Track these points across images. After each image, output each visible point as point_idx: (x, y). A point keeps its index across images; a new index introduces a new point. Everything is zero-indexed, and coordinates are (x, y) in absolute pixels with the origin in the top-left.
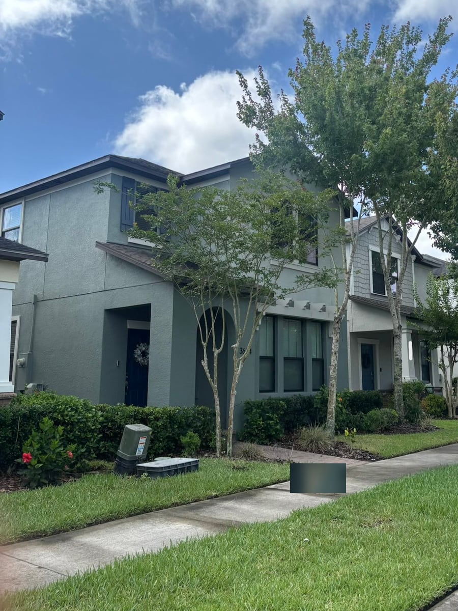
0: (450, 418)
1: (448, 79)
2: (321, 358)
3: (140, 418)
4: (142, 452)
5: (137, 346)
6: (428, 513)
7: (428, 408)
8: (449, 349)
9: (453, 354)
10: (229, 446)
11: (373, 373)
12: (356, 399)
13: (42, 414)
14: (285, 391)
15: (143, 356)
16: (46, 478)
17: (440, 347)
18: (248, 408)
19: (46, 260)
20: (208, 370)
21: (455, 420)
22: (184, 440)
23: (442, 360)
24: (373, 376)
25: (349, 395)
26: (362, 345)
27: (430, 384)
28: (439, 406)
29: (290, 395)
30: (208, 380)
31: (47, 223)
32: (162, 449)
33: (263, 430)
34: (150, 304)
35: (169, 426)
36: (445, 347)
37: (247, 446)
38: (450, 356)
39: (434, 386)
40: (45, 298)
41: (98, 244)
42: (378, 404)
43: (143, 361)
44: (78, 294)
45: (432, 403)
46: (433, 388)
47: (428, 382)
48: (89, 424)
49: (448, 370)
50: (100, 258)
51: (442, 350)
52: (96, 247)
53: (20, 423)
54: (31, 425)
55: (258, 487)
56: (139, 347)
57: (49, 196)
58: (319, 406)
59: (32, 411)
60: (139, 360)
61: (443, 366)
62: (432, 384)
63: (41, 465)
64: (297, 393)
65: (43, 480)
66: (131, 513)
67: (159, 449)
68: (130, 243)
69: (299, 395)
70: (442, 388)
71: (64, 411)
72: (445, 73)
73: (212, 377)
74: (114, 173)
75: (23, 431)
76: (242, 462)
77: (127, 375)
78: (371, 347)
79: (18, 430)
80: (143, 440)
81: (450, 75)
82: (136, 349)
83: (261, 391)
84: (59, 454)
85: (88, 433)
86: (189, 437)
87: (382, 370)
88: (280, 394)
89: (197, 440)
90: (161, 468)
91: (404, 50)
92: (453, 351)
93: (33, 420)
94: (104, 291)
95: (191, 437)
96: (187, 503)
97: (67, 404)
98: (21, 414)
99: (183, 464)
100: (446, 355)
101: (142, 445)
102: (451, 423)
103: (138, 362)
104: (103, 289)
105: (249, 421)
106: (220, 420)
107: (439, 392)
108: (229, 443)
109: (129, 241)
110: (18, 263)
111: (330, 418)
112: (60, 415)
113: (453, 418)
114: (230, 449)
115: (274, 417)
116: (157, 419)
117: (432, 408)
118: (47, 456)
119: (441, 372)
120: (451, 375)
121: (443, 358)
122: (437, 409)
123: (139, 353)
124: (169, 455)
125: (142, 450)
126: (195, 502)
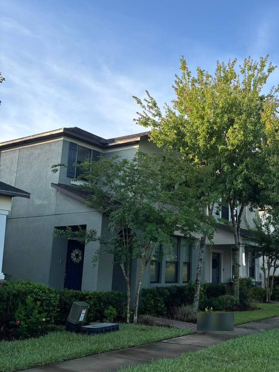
0: (266, 302)
1: (273, 93)
2: (188, 262)
3: (80, 297)
4: (83, 319)
5: (73, 250)
6: (259, 356)
7: (253, 295)
8: (268, 258)
9: (270, 261)
10: (135, 316)
11: (219, 272)
12: (210, 289)
13: (25, 294)
14: (166, 282)
15: (76, 258)
16: (29, 334)
17: (262, 256)
18: (144, 293)
19: (29, 197)
20: (124, 269)
21: (270, 304)
22: (107, 312)
23: (263, 265)
24: (219, 274)
25: (207, 286)
26: (213, 253)
27: (254, 280)
28: (260, 295)
29: (169, 285)
30: (124, 275)
31: (16, 168)
32: (93, 318)
33: (153, 308)
34: (86, 225)
35: (97, 303)
36: (265, 257)
37: (147, 317)
38: (268, 262)
39: (256, 281)
40: (12, 217)
41: (53, 184)
42: (223, 292)
43: (76, 261)
44: (36, 216)
45: (256, 292)
46: (256, 282)
47: (253, 278)
48: (52, 301)
49: (267, 272)
50: (53, 194)
51: (263, 259)
52: (51, 186)
53: (11, 300)
54: (18, 301)
55: (157, 341)
56: (75, 252)
57: (19, 150)
58: (188, 293)
59: (19, 292)
60: (74, 260)
61: (263, 269)
62: (255, 280)
63: (27, 325)
64: (174, 284)
65: (28, 335)
66: (87, 354)
67: (91, 318)
68: (72, 184)
69: (175, 285)
70: (261, 282)
71: (38, 292)
72: (272, 89)
73: (126, 273)
74: (65, 139)
75: (13, 304)
76: (144, 326)
77: (66, 269)
78: (218, 255)
79: (10, 304)
80: (84, 312)
81: (274, 91)
82: (72, 253)
83: (151, 282)
84: (38, 319)
85: (51, 307)
86: (110, 310)
87: (225, 270)
88: (163, 284)
89: (115, 312)
90: (98, 329)
91: (246, 73)
92: (270, 260)
93: (19, 298)
94: (55, 215)
95: (111, 310)
96: (118, 350)
97: (39, 288)
98: (13, 294)
99: (110, 327)
100: (266, 262)
101: (83, 314)
102: (268, 305)
103: (74, 261)
104: (54, 214)
105: (145, 301)
106: (130, 300)
107: (259, 285)
108: (136, 315)
109: (71, 183)
110: (10, 198)
111: (195, 301)
112: (35, 295)
113: (269, 302)
114: (136, 318)
115: (161, 300)
116: (90, 298)
117: (256, 295)
118: (31, 320)
119: (262, 272)
120: (269, 275)
121: (264, 263)
122: (259, 296)
123: (75, 255)
124: (97, 321)
125: (83, 318)
126: (122, 349)
